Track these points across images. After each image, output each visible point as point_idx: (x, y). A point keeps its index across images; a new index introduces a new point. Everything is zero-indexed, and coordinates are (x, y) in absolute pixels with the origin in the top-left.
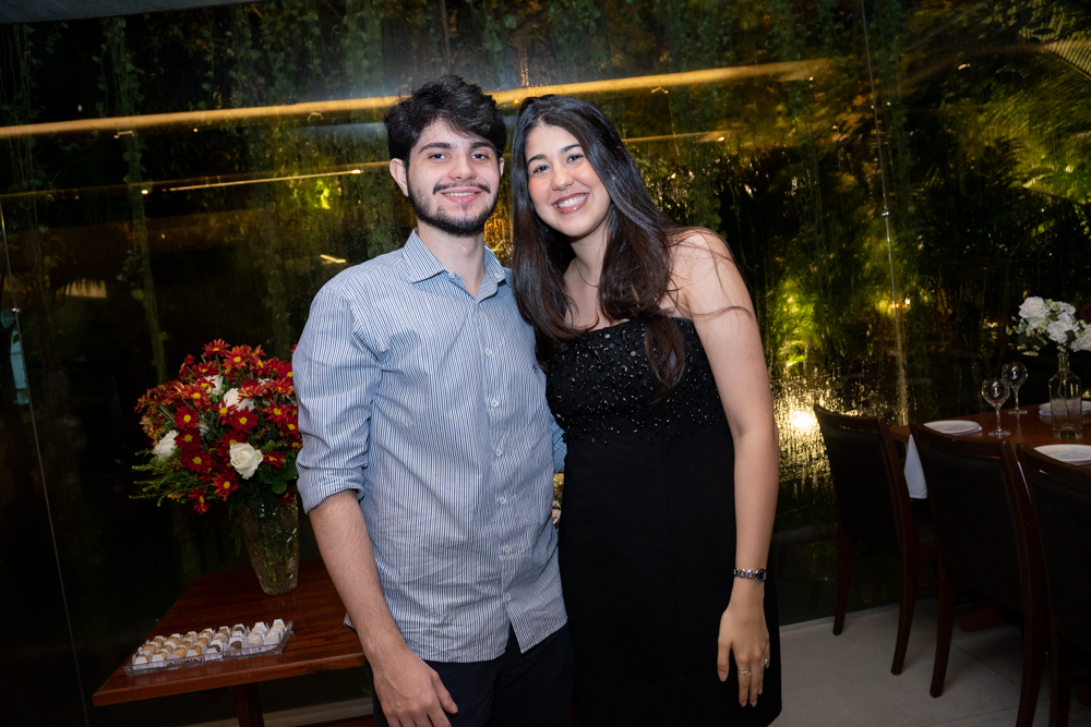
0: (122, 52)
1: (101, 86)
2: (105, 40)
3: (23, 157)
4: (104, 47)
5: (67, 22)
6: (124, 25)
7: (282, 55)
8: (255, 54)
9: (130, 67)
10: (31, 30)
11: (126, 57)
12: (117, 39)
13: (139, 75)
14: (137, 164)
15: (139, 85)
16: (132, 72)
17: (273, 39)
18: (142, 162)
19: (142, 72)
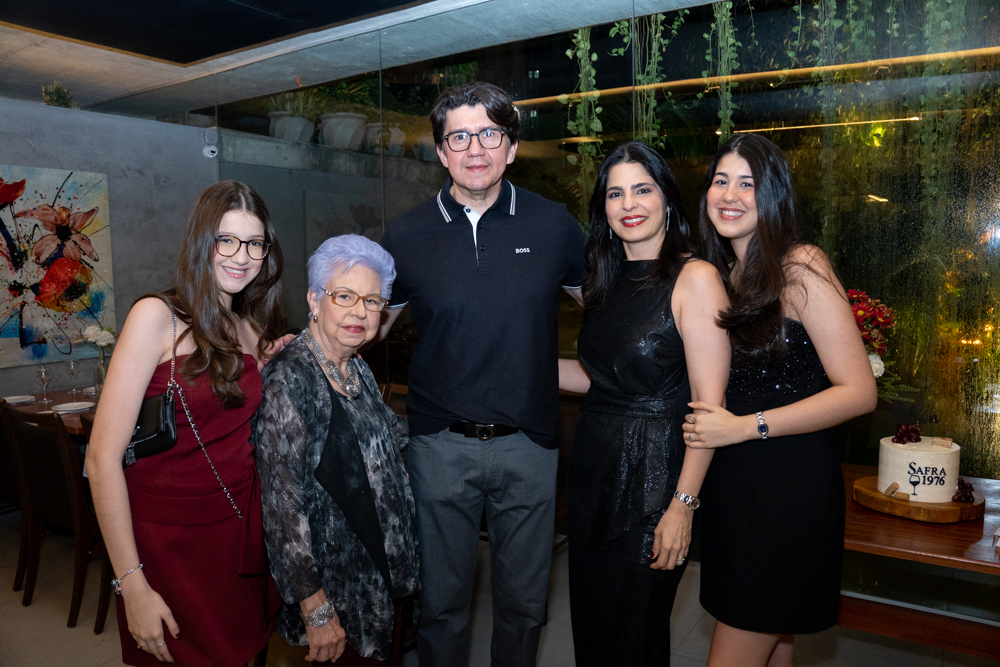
0: (727, 29)
1: (708, 58)
2: (714, 20)
3: (647, 113)
4: (713, 26)
5: (689, 9)
6: (731, 6)
7: (862, 23)
8: (837, 24)
9: (731, 41)
10: (663, 17)
11: (730, 31)
12: (724, 19)
13: (738, 47)
14: (728, 120)
15: (736, 55)
16: (734, 45)
17: (855, 8)
18: (731, 118)
19: (740, 44)
